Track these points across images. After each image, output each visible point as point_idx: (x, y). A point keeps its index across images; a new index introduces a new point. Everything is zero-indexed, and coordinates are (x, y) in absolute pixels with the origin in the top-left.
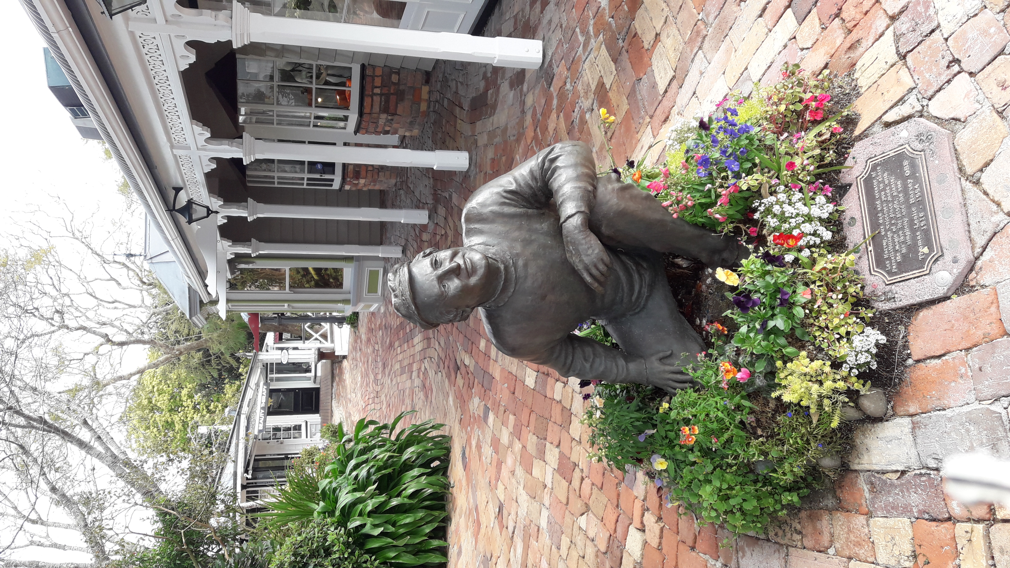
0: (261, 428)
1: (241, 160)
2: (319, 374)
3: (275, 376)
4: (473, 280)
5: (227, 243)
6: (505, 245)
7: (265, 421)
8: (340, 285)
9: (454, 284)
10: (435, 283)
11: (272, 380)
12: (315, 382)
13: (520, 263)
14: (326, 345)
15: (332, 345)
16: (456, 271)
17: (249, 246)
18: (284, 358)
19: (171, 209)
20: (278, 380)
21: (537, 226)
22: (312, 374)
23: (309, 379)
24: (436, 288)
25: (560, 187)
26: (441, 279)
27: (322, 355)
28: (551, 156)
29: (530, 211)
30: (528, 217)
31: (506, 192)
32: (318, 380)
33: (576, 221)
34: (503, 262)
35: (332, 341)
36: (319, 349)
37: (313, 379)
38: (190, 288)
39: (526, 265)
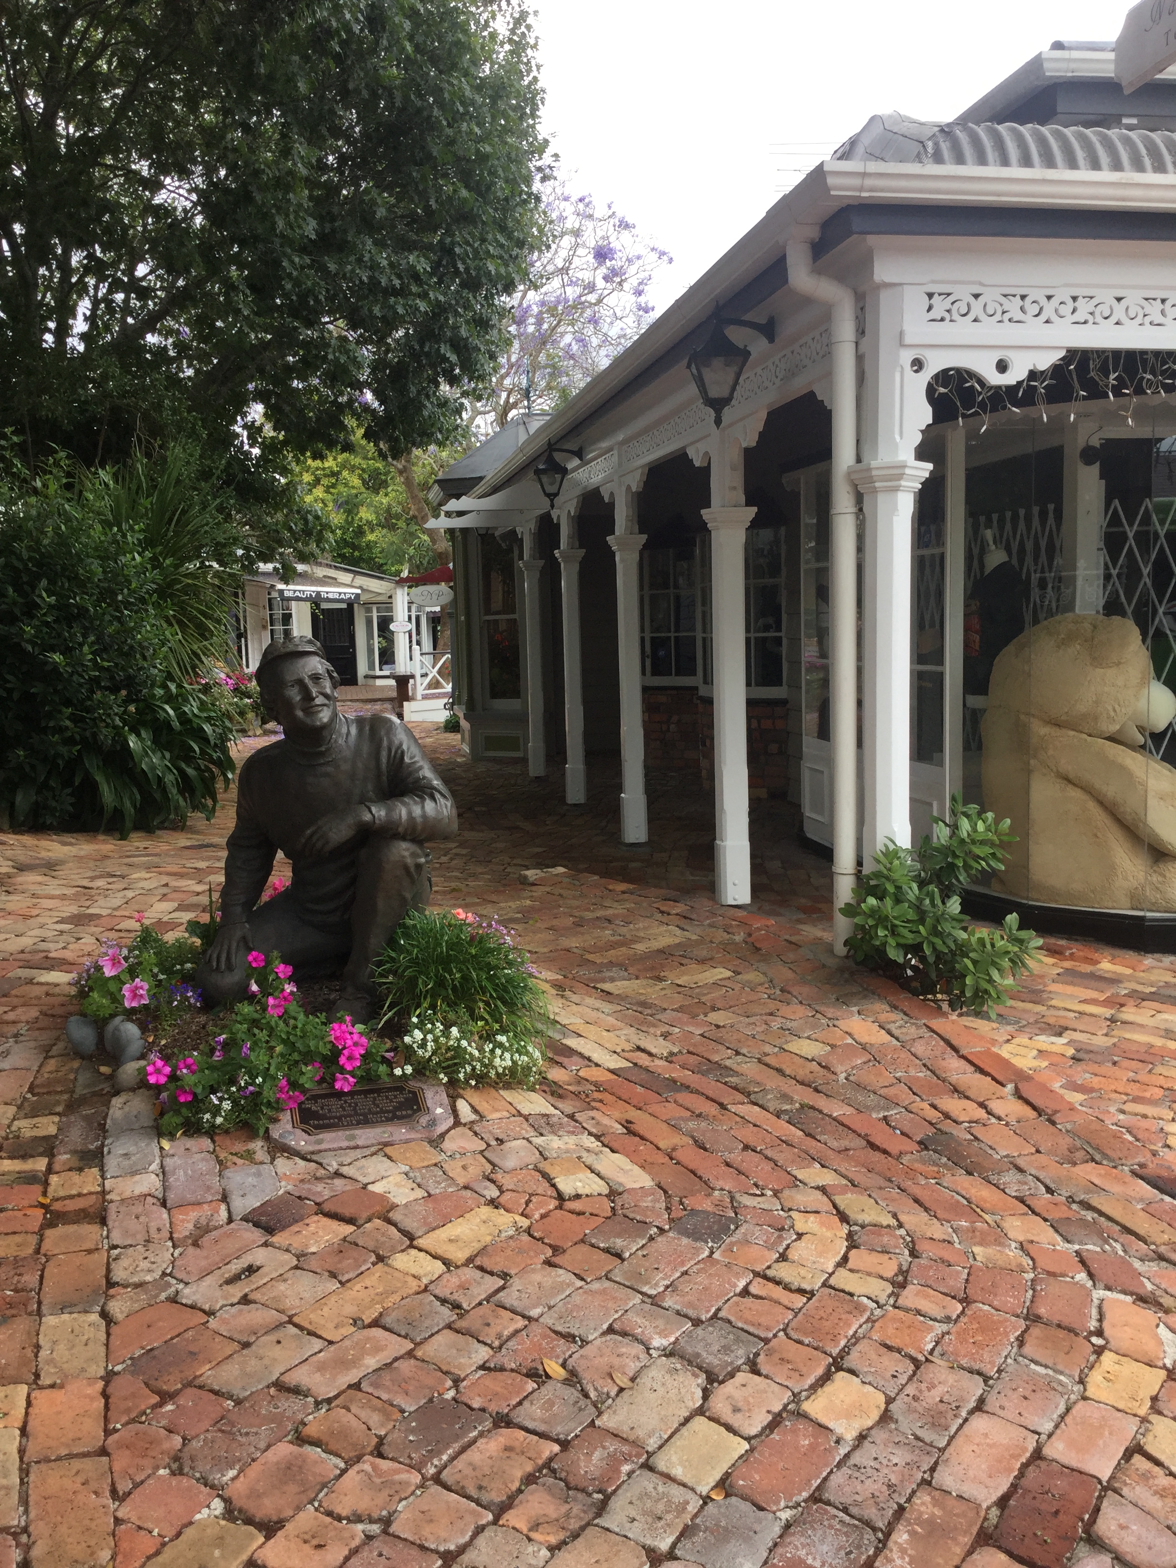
0: (286, 594)
1: (612, 532)
2: (379, 682)
3: (375, 615)
4: (300, 713)
5: (532, 525)
6: (347, 753)
7: (298, 599)
8: (496, 694)
9: (295, 695)
10: (295, 677)
11: (369, 610)
12: (366, 677)
13: (330, 769)
14: (419, 687)
15: (419, 697)
16: (308, 697)
17: (533, 557)
18: (401, 626)
19: (551, 447)
20: (369, 622)
21: (370, 787)
22: (378, 673)
23: (371, 666)
24: (290, 677)
25: (404, 804)
26: (300, 682)
27: (403, 681)
28: (437, 796)
29: (385, 778)
30: (379, 775)
31: (403, 753)
32: (370, 682)
33: (367, 817)
34: (328, 750)
35: (425, 697)
36: (412, 676)
37: (371, 673)
38: (481, 478)
39: (327, 775)
